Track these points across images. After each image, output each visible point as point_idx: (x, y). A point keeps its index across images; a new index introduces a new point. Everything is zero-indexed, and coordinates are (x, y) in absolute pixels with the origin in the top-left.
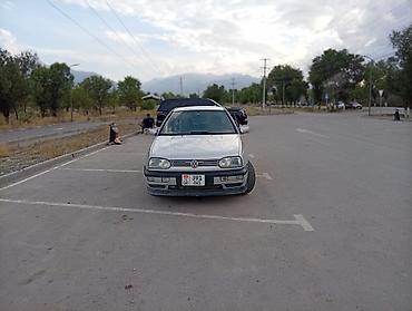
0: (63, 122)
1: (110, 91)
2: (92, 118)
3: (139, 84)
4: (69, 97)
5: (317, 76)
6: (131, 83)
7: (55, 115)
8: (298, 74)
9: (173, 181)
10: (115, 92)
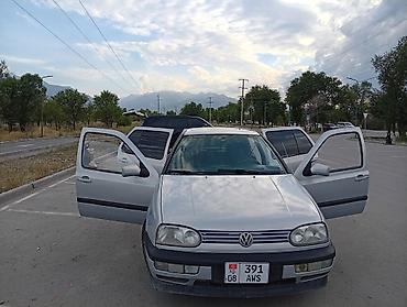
0: (31, 137)
1: (86, 105)
2: (64, 134)
3: (117, 99)
4: (40, 111)
5: (294, 97)
6: (107, 98)
7: (23, 130)
8: (275, 95)
9: (205, 272)
10: (91, 107)
